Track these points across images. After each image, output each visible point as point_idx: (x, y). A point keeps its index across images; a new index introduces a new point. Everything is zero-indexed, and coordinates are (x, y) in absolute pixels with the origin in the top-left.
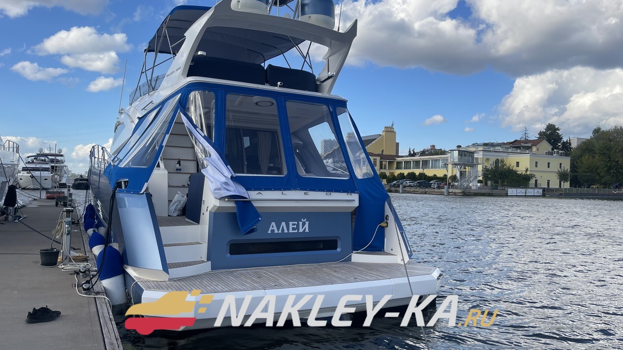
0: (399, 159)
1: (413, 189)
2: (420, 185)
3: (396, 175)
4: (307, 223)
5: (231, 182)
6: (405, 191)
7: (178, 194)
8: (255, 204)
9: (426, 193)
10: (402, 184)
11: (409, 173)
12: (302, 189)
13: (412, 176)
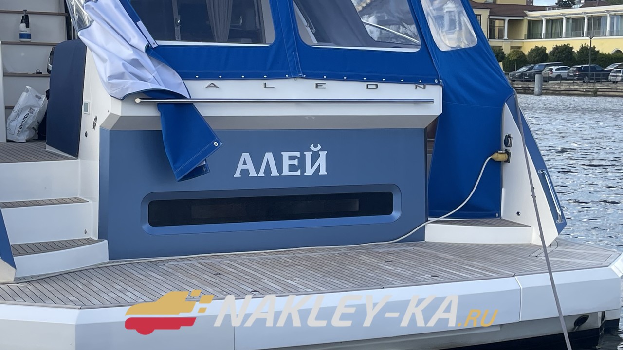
0: (534, 15)
1: (564, 85)
2: (582, 75)
3: (526, 53)
4: (323, 154)
5: (146, 60)
6: (547, 89)
7: (27, 91)
8: (205, 111)
9: (595, 94)
10: (540, 73)
11: (557, 49)
12: (309, 77)
13: (564, 55)
